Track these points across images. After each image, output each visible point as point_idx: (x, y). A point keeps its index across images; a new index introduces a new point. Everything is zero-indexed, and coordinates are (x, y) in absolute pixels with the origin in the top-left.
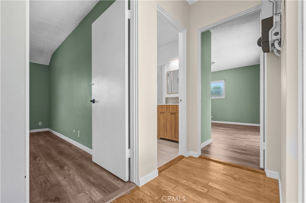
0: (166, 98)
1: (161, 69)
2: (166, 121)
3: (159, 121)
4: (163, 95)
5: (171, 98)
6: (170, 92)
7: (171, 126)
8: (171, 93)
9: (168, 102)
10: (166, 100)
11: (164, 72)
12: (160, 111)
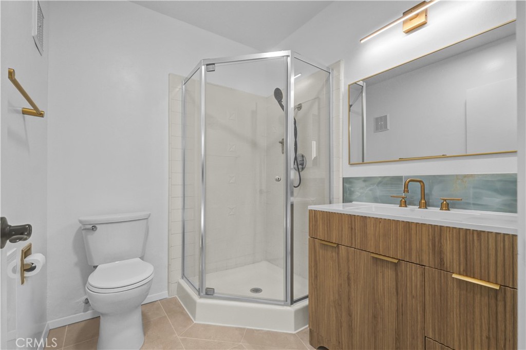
0: (346, 180)
1: (328, 80)
2: (349, 285)
3: (316, 277)
4: (334, 168)
5: (366, 180)
6: (356, 158)
7: (375, 317)
8: (363, 162)
9: (351, 193)
10: (347, 185)
11: (338, 89)
12: (321, 234)
